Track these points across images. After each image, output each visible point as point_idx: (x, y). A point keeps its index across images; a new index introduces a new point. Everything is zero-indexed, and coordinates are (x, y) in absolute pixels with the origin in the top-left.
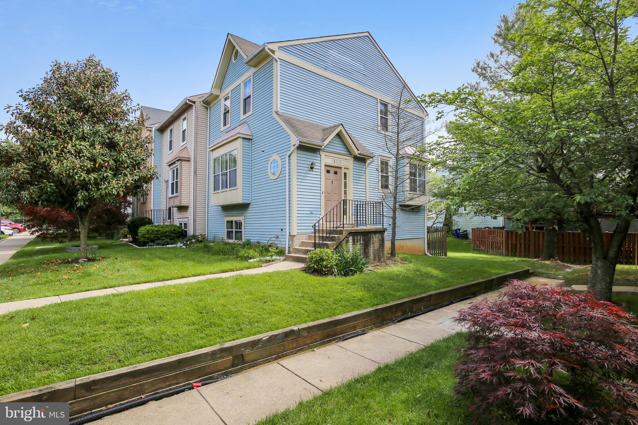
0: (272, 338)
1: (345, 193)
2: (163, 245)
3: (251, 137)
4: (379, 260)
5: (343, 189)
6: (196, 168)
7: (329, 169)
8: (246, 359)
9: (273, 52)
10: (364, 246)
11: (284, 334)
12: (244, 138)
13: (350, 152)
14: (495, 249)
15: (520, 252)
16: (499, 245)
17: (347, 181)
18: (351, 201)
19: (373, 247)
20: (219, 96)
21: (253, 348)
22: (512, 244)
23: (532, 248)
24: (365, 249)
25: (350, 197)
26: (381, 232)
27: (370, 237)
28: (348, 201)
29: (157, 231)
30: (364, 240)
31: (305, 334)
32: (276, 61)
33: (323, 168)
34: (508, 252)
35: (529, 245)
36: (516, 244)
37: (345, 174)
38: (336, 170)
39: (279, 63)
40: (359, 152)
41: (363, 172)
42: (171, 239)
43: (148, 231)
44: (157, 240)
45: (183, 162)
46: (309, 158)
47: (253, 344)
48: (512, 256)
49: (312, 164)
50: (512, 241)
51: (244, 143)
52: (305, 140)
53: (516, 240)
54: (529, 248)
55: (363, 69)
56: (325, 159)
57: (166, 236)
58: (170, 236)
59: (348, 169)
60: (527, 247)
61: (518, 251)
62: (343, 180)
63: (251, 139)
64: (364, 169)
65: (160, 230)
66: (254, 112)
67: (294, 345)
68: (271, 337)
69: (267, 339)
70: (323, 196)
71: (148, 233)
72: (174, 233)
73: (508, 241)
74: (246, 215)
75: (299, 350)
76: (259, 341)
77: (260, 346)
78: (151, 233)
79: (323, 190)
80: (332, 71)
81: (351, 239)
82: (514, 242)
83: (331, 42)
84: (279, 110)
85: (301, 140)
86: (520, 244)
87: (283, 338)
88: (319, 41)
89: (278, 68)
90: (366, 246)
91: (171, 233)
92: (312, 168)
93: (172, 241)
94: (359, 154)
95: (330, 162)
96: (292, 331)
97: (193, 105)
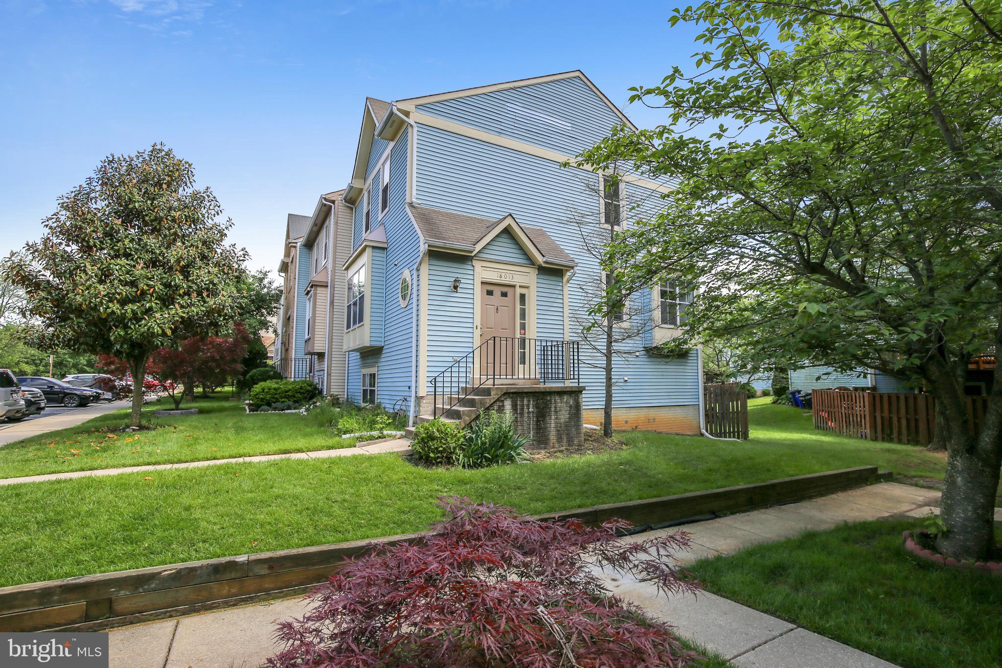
0: (183, 573)
1: (523, 327)
2: (282, 410)
3: (385, 246)
4: (570, 442)
5: (518, 321)
6: (334, 297)
7: (489, 288)
8: (119, 607)
9: (407, 114)
10: (537, 417)
11: (211, 568)
12: (374, 247)
13: (530, 261)
14: (852, 426)
15: (900, 433)
16: (859, 420)
17: (526, 307)
18: (533, 342)
19: (557, 418)
20: (362, 189)
21: (137, 588)
22: (882, 418)
23: (922, 427)
24: (538, 421)
25: (532, 332)
26: (576, 392)
27: (550, 400)
28: (527, 341)
29: (275, 389)
30: (537, 406)
31: (264, 571)
32: (412, 126)
33: (478, 287)
34: (876, 432)
35: (917, 421)
36: (890, 418)
37: (523, 296)
38: (505, 289)
39: (415, 129)
40: (545, 259)
41: (557, 292)
42: (295, 402)
43: (263, 390)
44: (275, 403)
45: (318, 289)
46: (450, 272)
47: (139, 582)
48: (883, 440)
49: (455, 281)
50: (882, 411)
51: (375, 254)
52: (439, 243)
53: (890, 412)
54: (917, 427)
55: (570, 129)
56: (482, 272)
57: (288, 397)
58: (294, 396)
59: (527, 287)
60: (913, 424)
61: (895, 431)
62: (518, 307)
63: (386, 248)
64: (560, 288)
65: (279, 388)
66: (390, 207)
67: (233, 591)
68: (179, 572)
69: (172, 574)
70: (478, 332)
71: (263, 392)
72: (301, 393)
73: (875, 412)
74: (380, 364)
75: (243, 600)
76: (153, 576)
77: (153, 586)
78: (267, 392)
79: (478, 321)
80: (512, 135)
81: (508, 404)
82: (886, 414)
83: (511, 91)
84: (414, 200)
85: (432, 243)
86: (899, 419)
87: (209, 575)
88: (488, 91)
89: (414, 137)
90: (542, 415)
91: (296, 393)
92: (456, 287)
93: (296, 404)
94: (545, 262)
95: (492, 276)
96: (232, 565)
97: (331, 206)
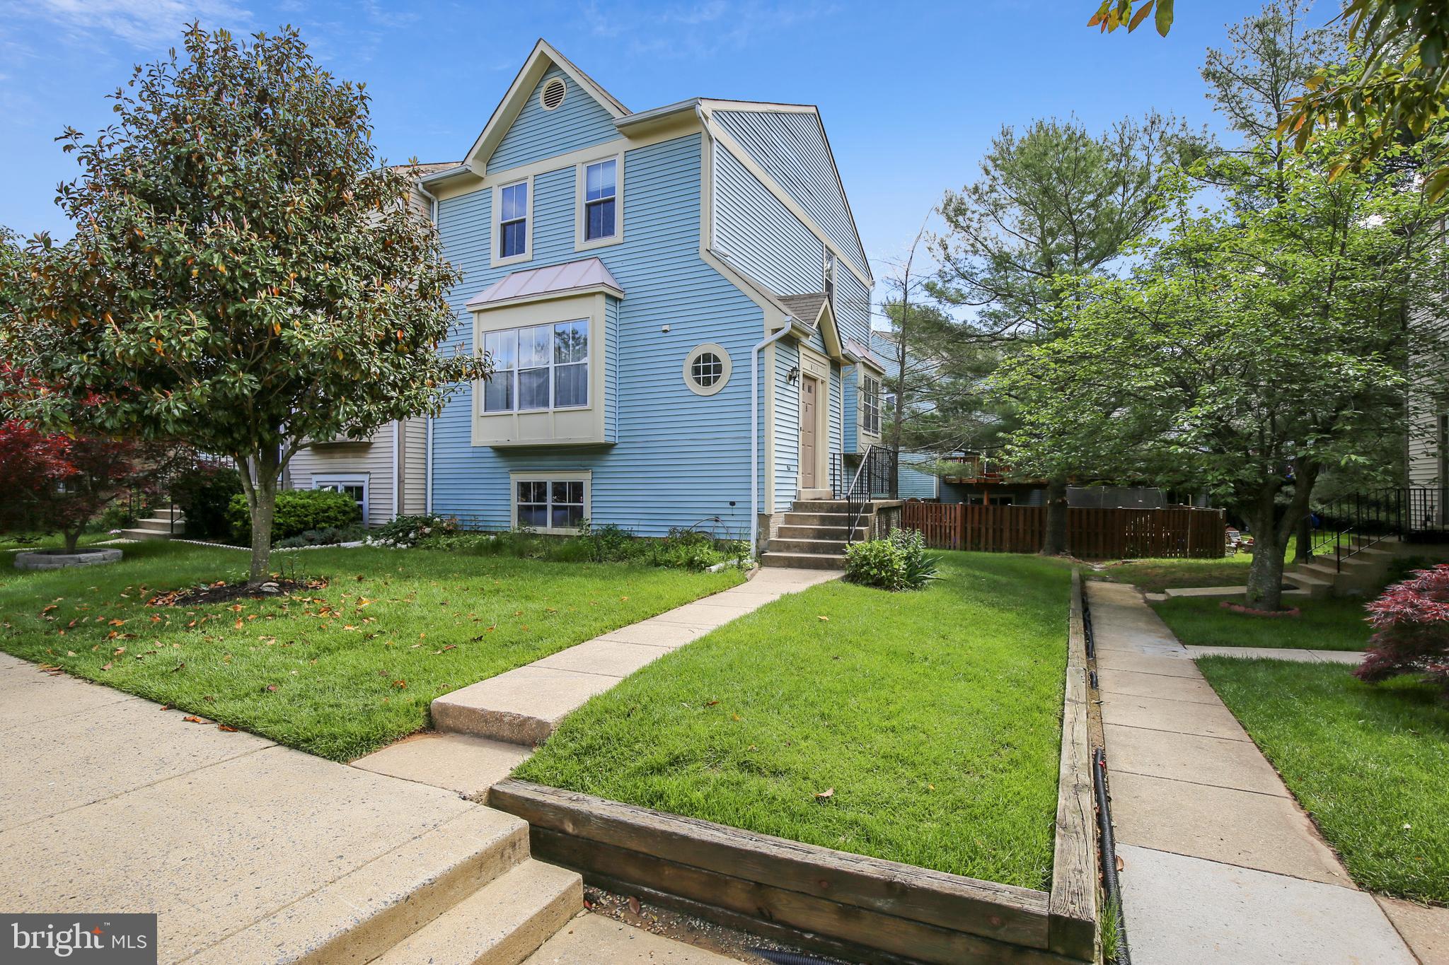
2: (326, 544)
3: (621, 296)
7: (806, 382)
9: (706, 119)
12: (610, 297)
13: (826, 349)
15: (986, 543)
20: (482, 178)
22: (972, 529)
25: (826, 438)
32: (711, 140)
33: (801, 379)
34: (966, 543)
35: (1002, 530)
36: (980, 529)
39: (714, 144)
40: (844, 352)
46: (790, 358)
49: (793, 371)
51: (609, 307)
53: (980, 523)
54: (1001, 536)
56: (803, 361)
60: (998, 533)
62: (818, 406)
63: (620, 300)
66: (627, 240)
70: (801, 435)
73: (965, 523)
74: (599, 469)
79: (801, 423)
82: (976, 525)
84: (714, 248)
86: (987, 529)
89: (713, 156)
93: (348, 532)
94: (843, 355)
95: (807, 367)
